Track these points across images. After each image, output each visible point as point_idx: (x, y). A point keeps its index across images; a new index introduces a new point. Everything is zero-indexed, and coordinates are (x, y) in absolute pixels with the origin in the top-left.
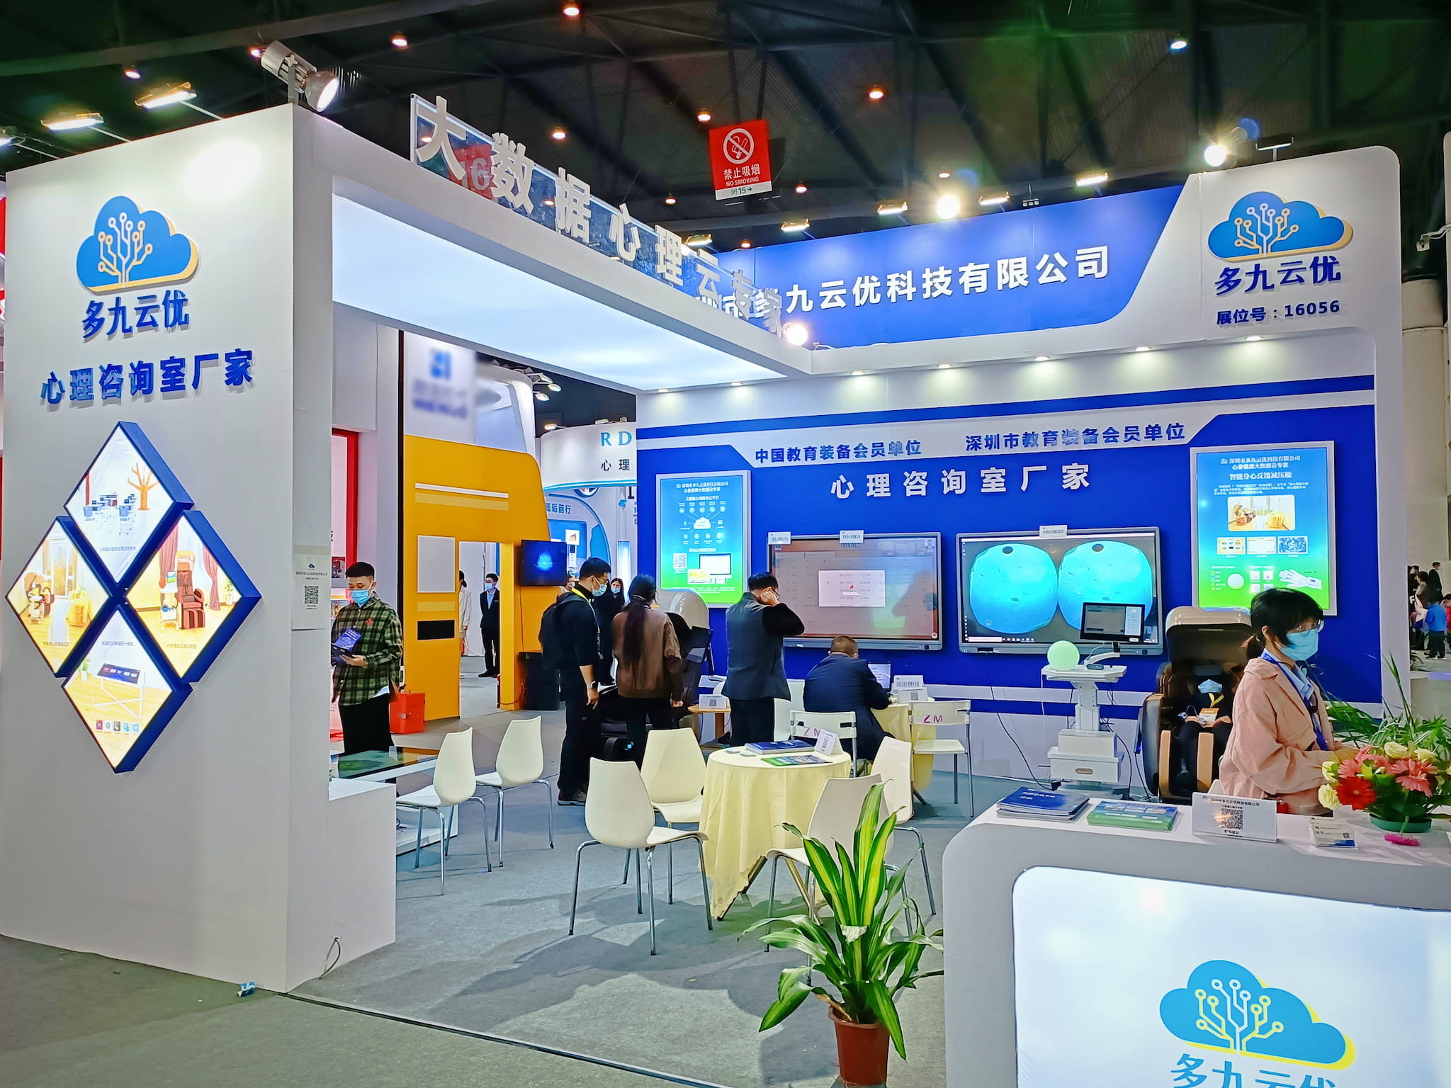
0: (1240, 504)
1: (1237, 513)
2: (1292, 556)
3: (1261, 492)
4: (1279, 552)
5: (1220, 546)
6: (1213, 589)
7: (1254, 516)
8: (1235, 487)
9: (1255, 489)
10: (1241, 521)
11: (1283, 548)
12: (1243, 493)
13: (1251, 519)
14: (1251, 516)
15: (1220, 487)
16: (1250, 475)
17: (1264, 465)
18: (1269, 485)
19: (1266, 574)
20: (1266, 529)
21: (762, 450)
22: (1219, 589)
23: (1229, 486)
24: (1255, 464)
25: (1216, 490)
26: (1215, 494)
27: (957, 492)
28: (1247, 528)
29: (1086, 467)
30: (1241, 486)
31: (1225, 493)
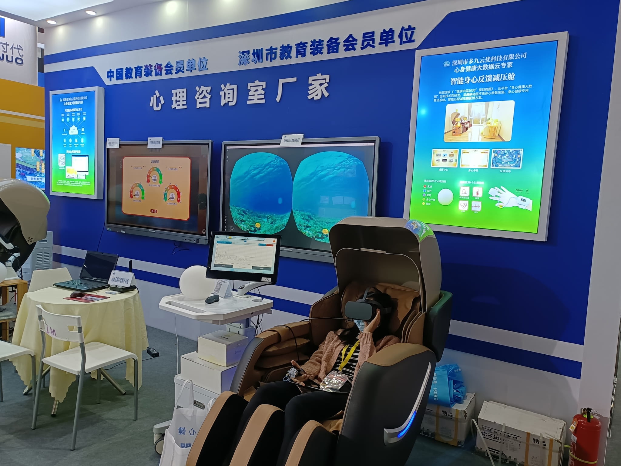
0: (458, 112)
1: (453, 122)
2: (504, 171)
3: (480, 98)
4: (491, 167)
5: (434, 158)
6: (424, 204)
7: (471, 126)
8: (455, 93)
9: (474, 94)
10: (457, 131)
11: (496, 161)
12: (462, 99)
13: (467, 129)
14: (467, 125)
15: (440, 93)
16: (471, 78)
17: (487, 66)
18: (490, 89)
19: (475, 190)
20: (480, 139)
21: (110, 70)
22: (429, 204)
23: (449, 92)
24: (478, 65)
25: (435, 97)
26: (435, 100)
27: (231, 104)
28: (461, 139)
29: (327, 77)
30: (461, 91)
31: (444, 100)
